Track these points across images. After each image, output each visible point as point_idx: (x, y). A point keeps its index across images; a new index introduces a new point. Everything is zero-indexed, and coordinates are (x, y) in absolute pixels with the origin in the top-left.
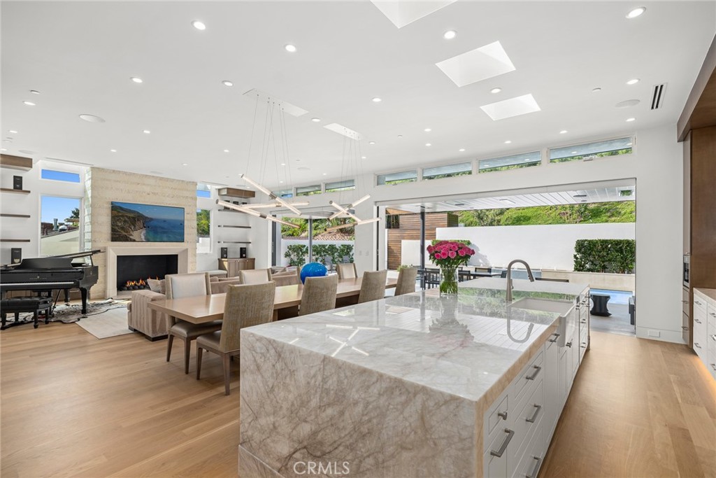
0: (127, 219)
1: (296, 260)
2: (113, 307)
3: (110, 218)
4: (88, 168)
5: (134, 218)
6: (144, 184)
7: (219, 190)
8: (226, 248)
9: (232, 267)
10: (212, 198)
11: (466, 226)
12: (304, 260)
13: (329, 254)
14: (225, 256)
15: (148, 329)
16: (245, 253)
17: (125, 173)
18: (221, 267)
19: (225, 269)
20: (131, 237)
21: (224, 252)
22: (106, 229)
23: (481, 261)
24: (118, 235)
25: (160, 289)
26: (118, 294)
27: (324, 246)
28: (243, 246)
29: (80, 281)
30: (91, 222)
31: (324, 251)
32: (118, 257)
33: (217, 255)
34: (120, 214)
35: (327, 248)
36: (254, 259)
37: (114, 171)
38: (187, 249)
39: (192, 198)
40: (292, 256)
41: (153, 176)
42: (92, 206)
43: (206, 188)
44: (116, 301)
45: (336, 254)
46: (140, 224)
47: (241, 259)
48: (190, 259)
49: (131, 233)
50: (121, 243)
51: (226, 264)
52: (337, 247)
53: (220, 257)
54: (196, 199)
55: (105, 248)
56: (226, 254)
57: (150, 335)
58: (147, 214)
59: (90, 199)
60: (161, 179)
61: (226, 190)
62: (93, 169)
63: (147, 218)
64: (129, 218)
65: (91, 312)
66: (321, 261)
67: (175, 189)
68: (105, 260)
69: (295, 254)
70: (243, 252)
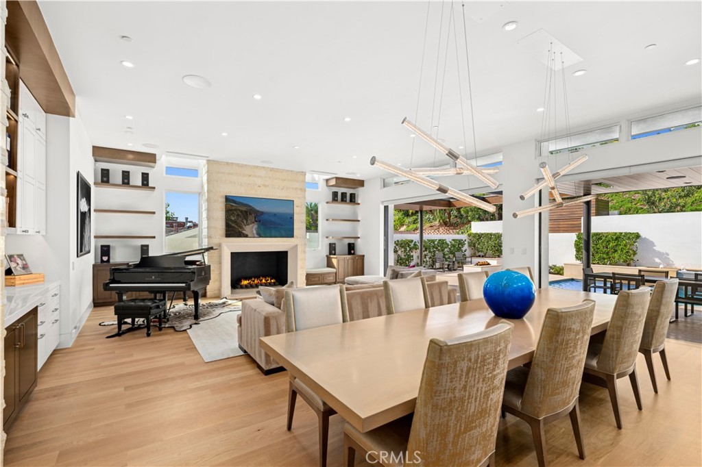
0: (239, 213)
1: (403, 256)
2: (226, 309)
3: (224, 212)
4: (205, 161)
5: (246, 212)
6: (256, 176)
7: (327, 180)
8: (335, 244)
9: (342, 263)
10: (320, 189)
11: (620, 214)
12: (412, 256)
13: (439, 250)
14: (333, 252)
15: (260, 356)
16: (354, 249)
17: (238, 165)
18: (330, 265)
19: (334, 267)
20: (244, 232)
21: (332, 249)
22: (221, 225)
23: (657, 260)
24: (232, 231)
25: (274, 300)
26: (232, 293)
27: (433, 241)
28: (352, 241)
29: (192, 283)
30: (207, 217)
31: (434, 247)
32: (232, 253)
33: (326, 251)
34: (233, 208)
35: (436, 243)
36: (364, 256)
37: (227, 163)
38: (297, 245)
39: (301, 189)
40: (399, 252)
41: (264, 167)
42: (208, 200)
43: (313, 178)
44: (230, 302)
45: (446, 250)
46: (251, 218)
47: (349, 256)
48: (300, 256)
49: (244, 227)
50: (234, 239)
51: (335, 261)
52: (448, 242)
53: (328, 254)
54: (305, 190)
55: (220, 245)
56: (335, 250)
57: (263, 365)
58: (258, 208)
59: (206, 194)
60: (272, 169)
61: (334, 180)
62: (209, 161)
63: (258, 211)
64: (241, 212)
65: (205, 315)
66: (430, 258)
67: (285, 180)
68: (220, 257)
69: (403, 250)
70: (351, 248)
